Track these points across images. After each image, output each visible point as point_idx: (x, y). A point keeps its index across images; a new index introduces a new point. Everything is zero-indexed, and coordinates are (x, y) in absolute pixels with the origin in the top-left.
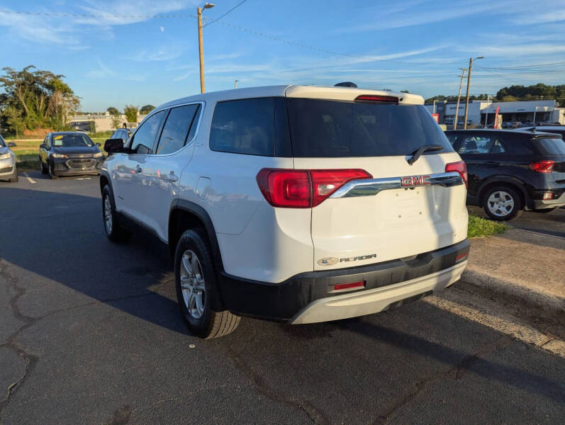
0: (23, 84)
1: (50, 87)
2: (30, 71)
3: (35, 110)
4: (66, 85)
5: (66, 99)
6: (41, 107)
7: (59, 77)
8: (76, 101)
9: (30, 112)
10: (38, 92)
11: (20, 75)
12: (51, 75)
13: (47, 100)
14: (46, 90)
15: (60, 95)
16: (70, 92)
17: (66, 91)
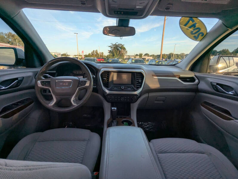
0: (115, 47)
1: (121, 48)
2: (117, 44)
3: (117, 54)
4: (124, 47)
5: (124, 51)
6: (118, 54)
7: (123, 45)
8: (127, 52)
9: (115, 55)
10: (118, 49)
11: (114, 45)
12: (121, 45)
13: (120, 51)
14: (120, 49)
15: (123, 50)
16: (125, 49)
17: (124, 49)
